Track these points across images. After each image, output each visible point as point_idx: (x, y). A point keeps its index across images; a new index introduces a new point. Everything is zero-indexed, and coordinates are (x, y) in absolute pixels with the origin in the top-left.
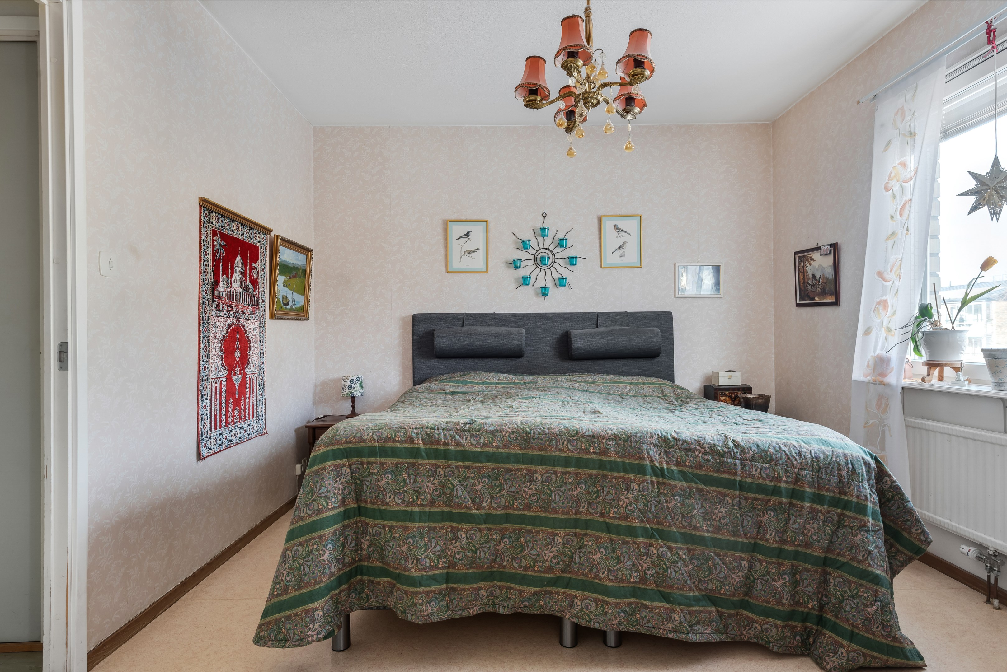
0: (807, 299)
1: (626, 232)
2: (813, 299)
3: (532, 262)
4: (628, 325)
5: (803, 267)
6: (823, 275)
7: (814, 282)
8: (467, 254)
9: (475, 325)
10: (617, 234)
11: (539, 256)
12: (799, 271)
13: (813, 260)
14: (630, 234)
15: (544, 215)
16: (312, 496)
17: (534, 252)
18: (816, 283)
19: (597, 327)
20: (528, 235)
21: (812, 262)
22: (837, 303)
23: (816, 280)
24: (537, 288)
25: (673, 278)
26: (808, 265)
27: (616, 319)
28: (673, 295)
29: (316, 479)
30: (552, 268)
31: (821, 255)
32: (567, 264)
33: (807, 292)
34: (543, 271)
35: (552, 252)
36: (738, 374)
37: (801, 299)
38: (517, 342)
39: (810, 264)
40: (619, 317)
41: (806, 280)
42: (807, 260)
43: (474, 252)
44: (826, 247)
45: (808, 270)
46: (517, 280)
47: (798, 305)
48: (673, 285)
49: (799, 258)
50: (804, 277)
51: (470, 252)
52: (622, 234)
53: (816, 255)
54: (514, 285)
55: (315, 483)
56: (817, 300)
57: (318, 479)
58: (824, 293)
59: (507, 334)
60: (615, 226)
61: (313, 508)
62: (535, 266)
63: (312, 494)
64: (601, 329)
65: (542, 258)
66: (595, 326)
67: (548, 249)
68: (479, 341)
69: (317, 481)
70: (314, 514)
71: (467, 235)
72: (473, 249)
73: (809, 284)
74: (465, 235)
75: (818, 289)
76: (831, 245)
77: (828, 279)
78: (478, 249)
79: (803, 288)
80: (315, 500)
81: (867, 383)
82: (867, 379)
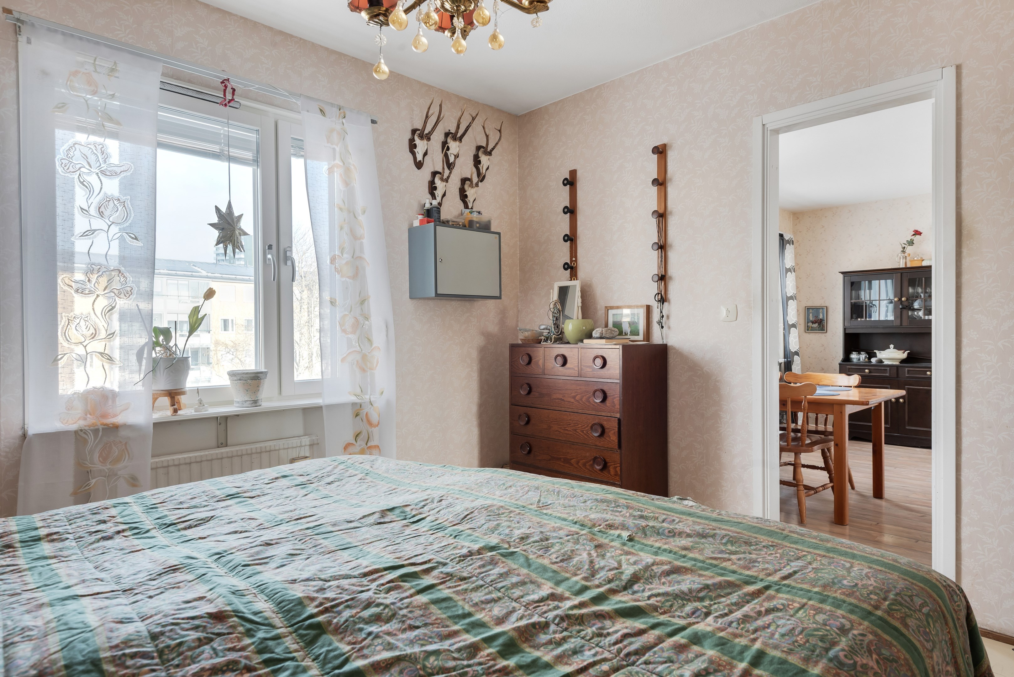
81: (76, 432)
82: (73, 427)
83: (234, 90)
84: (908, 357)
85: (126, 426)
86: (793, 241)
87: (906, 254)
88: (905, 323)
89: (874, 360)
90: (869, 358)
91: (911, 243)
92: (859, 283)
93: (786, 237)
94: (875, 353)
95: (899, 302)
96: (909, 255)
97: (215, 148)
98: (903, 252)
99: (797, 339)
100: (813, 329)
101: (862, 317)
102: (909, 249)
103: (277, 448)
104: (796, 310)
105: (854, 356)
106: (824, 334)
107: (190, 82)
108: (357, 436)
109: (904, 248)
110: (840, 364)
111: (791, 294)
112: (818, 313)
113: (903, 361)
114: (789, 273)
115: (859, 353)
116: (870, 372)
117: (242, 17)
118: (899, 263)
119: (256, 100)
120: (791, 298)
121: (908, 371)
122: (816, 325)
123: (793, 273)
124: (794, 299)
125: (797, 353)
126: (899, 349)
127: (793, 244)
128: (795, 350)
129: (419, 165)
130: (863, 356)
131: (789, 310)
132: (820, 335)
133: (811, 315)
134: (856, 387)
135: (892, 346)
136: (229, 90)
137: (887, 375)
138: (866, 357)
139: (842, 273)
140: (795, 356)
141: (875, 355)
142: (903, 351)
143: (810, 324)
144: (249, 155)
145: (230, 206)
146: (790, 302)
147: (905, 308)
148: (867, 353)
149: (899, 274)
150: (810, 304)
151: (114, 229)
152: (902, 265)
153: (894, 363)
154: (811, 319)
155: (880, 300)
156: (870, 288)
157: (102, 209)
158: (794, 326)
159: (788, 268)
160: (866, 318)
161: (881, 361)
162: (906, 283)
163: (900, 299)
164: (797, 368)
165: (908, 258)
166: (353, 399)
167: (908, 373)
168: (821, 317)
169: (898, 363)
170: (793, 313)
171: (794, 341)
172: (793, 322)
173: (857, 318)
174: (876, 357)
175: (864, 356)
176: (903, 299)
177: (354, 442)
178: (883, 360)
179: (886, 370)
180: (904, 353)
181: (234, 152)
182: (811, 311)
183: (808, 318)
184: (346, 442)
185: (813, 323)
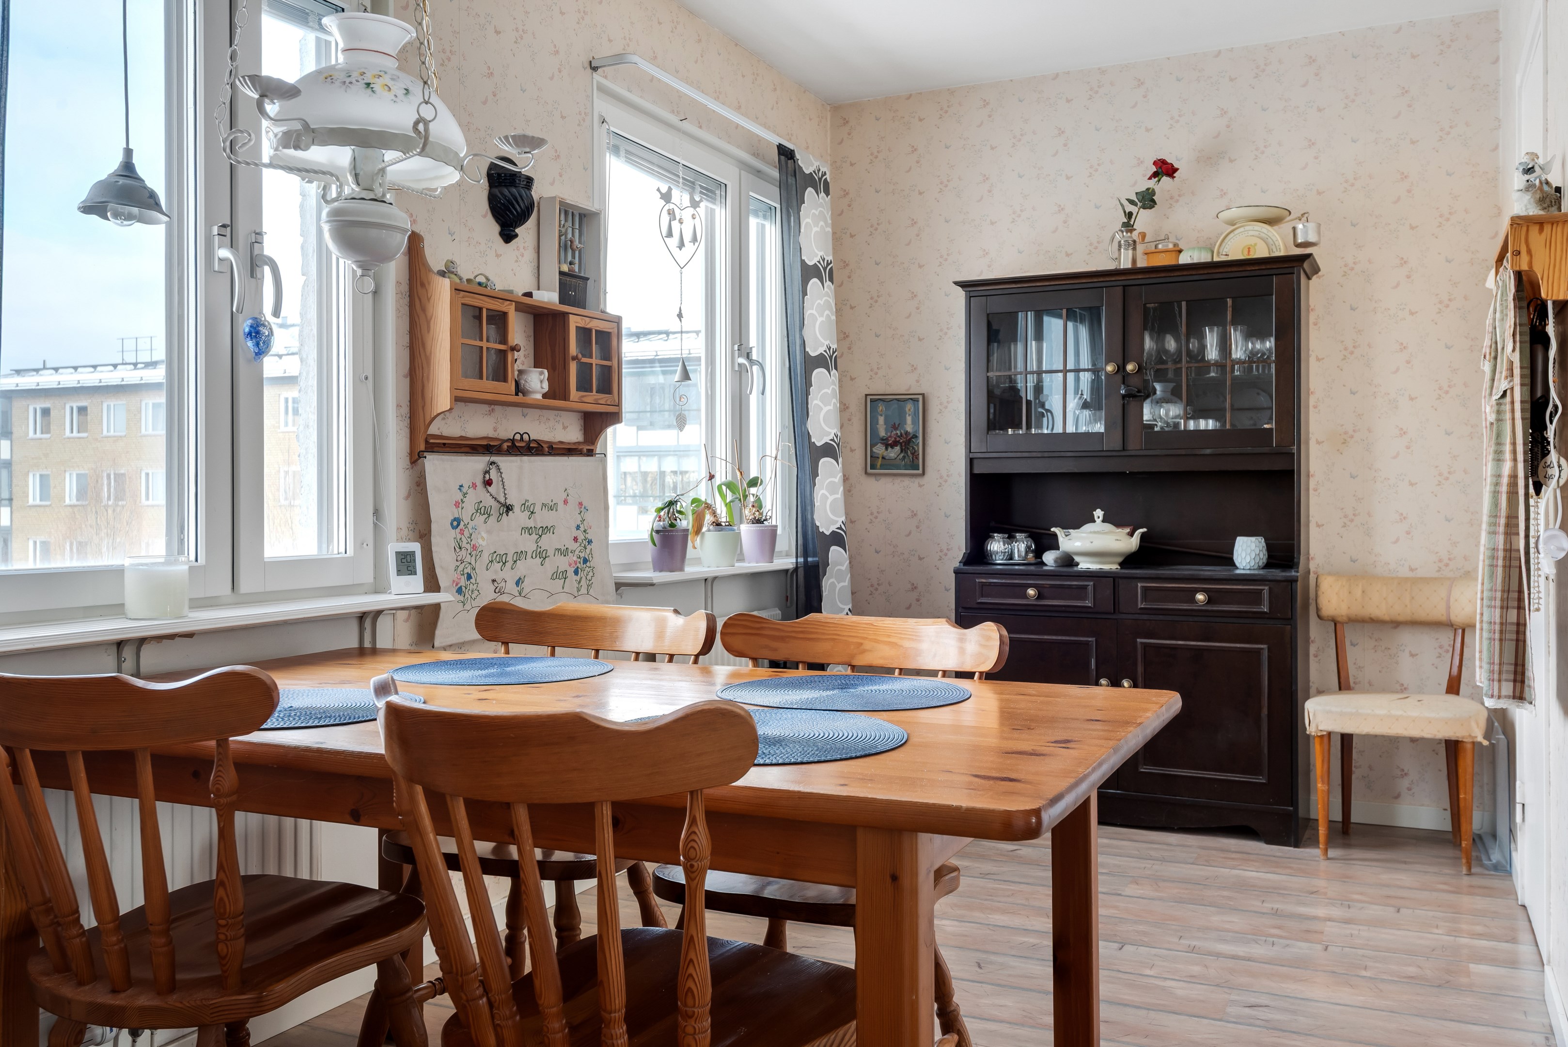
84: (1141, 547)
86: (826, 183)
87: (1135, 236)
88: (1134, 445)
89: (1049, 558)
90: (1039, 553)
91: (1147, 200)
92: (1011, 318)
93: (808, 163)
94: (1055, 536)
95: (1119, 377)
96: (1143, 235)
98: (1128, 226)
99: (839, 495)
100: (887, 464)
101: (1018, 426)
102: (1144, 219)
104: (835, 401)
105: (997, 546)
106: (917, 481)
109: (1130, 215)
110: (957, 572)
111: (821, 350)
112: (902, 415)
113: (1129, 560)
114: (814, 282)
115: (1011, 538)
116: (1040, 596)
118: (1118, 259)
120: (821, 361)
121: (1145, 590)
122: (893, 453)
123: (828, 283)
124: (831, 364)
125: (837, 539)
126: (1118, 525)
127: (827, 193)
128: (833, 528)
130: (1021, 546)
131: (814, 401)
132: (907, 481)
133: (881, 420)
134: (989, 676)
135: (1099, 513)
137: (1089, 603)
138: (1028, 548)
139: (963, 285)
140: (834, 548)
141: (1054, 545)
142: (1128, 530)
143: (880, 449)
146: (819, 374)
147: (1134, 396)
148: (1033, 536)
149: (1119, 290)
150: (879, 387)
152: (1125, 263)
153: (1106, 567)
154: (882, 433)
155: (1065, 371)
156: (1039, 336)
158: (828, 450)
159: (810, 263)
160: (1029, 427)
161: (1068, 561)
162: (1136, 319)
163: (1121, 368)
164: (839, 586)
165: (1140, 248)
167: (1145, 598)
168: (909, 428)
169: (1114, 567)
170: (825, 409)
171: (831, 498)
172: (826, 439)
173: (1004, 429)
174: (1058, 548)
175: (1023, 547)
176: (1130, 367)
178: (1077, 559)
179: (1085, 587)
180: (1131, 534)
182: (881, 407)
183: (874, 431)
185: (888, 445)
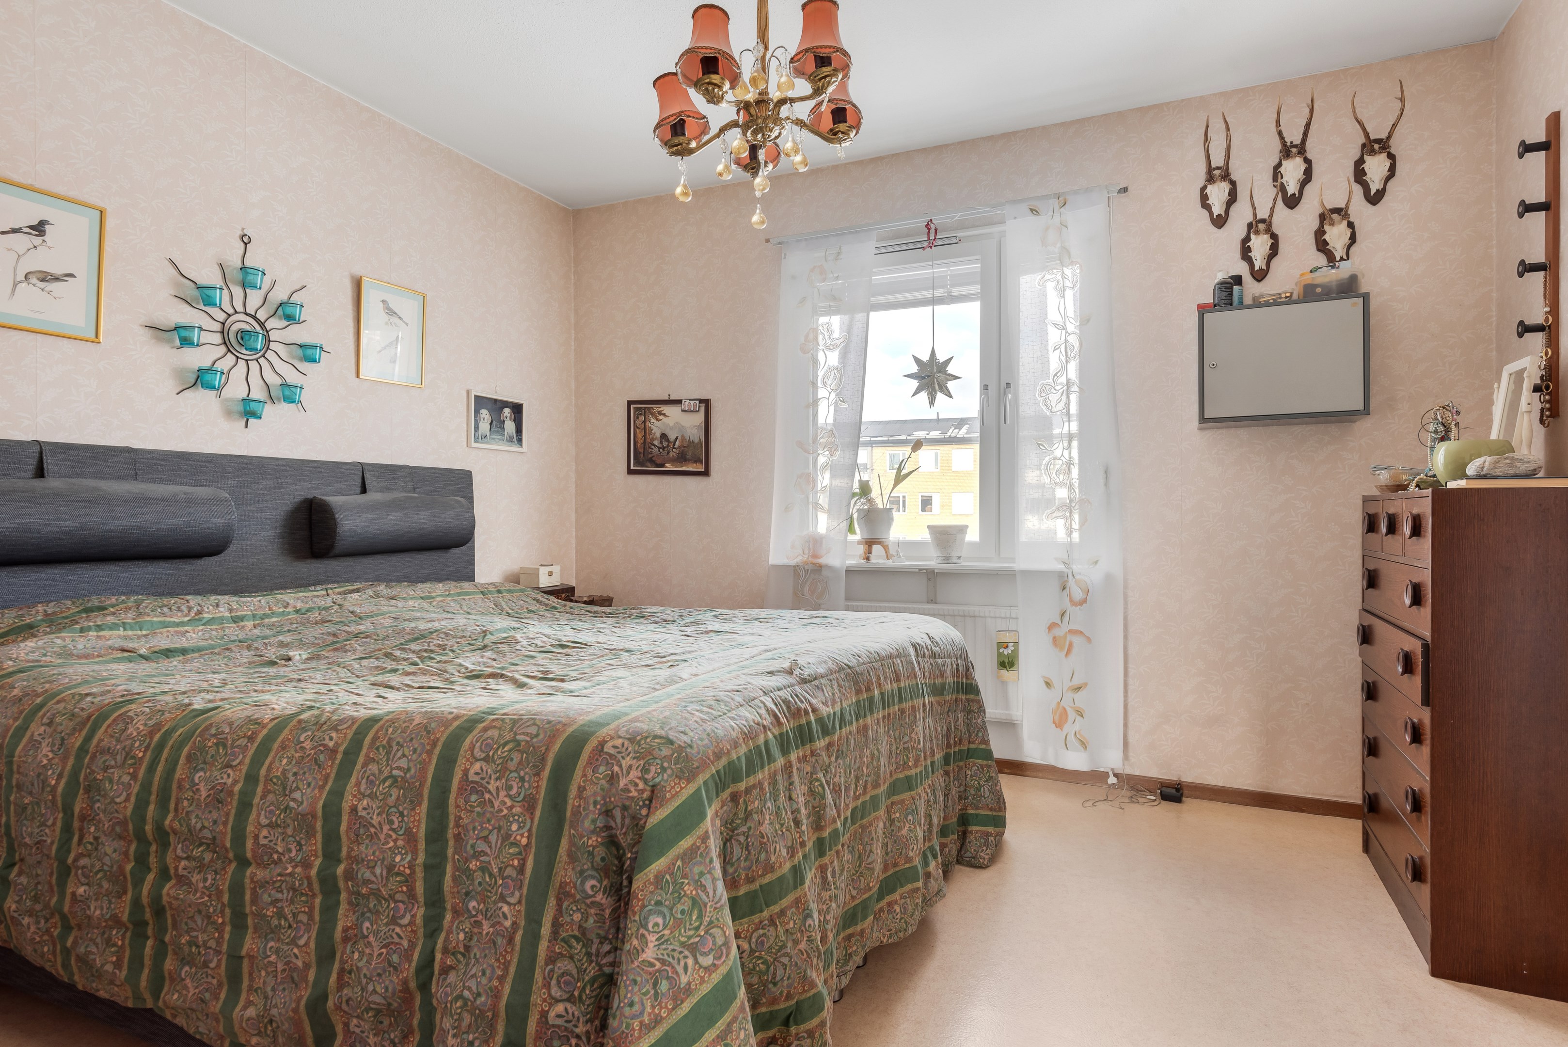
0: (648, 464)
1: (400, 318)
2: (663, 465)
3: (217, 338)
4: (414, 490)
5: (644, 422)
6: (682, 436)
7: (665, 444)
8: (34, 280)
9: (78, 475)
10: (386, 317)
11: (235, 328)
12: (636, 427)
13: (664, 415)
14: (407, 324)
15: (246, 242)
16: (700, 917)
17: (221, 317)
18: (668, 446)
19: (364, 490)
20: (210, 276)
21: (661, 417)
22: (706, 473)
23: (668, 440)
24: (227, 400)
25: (465, 414)
26: (652, 420)
27: (394, 479)
28: (465, 443)
29: (696, 870)
30: (262, 360)
31: (683, 411)
32: (294, 358)
33: (650, 456)
34: (242, 363)
35: (262, 325)
36: (556, 569)
37: (638, 462)
38: (220, 521)
39: (658, 420)
40: (399, 474)
41: (648, 440)
42: (653, 415)
43: (56, 279)
44: (692, 402)
45: (653, 427)
46: (179, 373)
47: (630, 472)
48: (465, 426)
49: (636, 409)
50: (645, 436)
51: (46, 277)
52: (395, 320)
53: (672, 411)
54: (170, 386)
55: (697, 881)
56: (669, 467)
57: (702, 868)
58: (682, 458)
59: (191, 502)
60: (383, 301)
61: (714, 943)
62: (223, 349)
63: (700, 911)
64: (372, 496)
65: (243, 334)
66: (359, 489)
67: (254, 317)
68: (118, 519)
69: (702, 874)
70: (720, 958)
71: (39, 228)
72: (58, 271)
73: (655, 445)
74: (31, 227)
75: (671, 454)
76: (701, 401)
77: (691, 443)
78: (71, 275)
79: (642, 450)
80: (711, 922)
81: (794, 567)
82: (793, 562)
83: (936, 230)
85: (828, 567)
97: (928, 294)
103: (982, 614)
107: (908, 236)
108: (1063, 615)
117: (959, 143)
119: (974, 226)
129: (1220, 222)
136: (933, 231)
144: (976, 289)
145: (933, 353)
151: (833, 395)
157: (826, 380)
166: (1061, 567)
177: (1059, 623)
181: (957, 291)
184: (1051, 621)
